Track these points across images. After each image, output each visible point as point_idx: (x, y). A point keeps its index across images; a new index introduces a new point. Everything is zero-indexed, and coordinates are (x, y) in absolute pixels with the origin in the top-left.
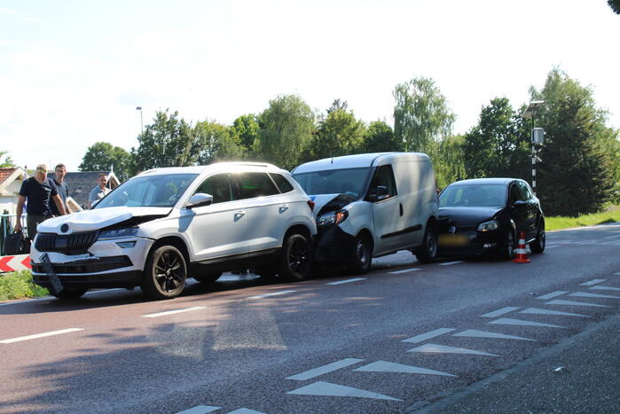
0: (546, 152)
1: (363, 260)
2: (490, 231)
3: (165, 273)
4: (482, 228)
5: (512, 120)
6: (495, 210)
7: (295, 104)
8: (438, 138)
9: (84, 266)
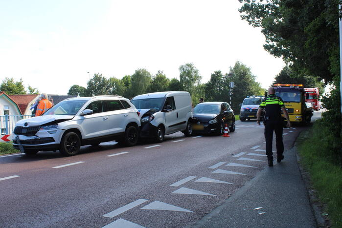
0: (234, 90)
1: (161, 136)
2: (214, 124)
3: (70, 144)
4: (210, 122)
5: (222, 79)
6: (215, 115)
7: (145, 72)
8: (196, 85)
9: (34, 141)
